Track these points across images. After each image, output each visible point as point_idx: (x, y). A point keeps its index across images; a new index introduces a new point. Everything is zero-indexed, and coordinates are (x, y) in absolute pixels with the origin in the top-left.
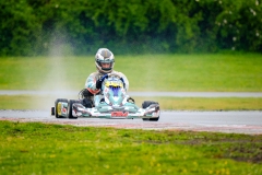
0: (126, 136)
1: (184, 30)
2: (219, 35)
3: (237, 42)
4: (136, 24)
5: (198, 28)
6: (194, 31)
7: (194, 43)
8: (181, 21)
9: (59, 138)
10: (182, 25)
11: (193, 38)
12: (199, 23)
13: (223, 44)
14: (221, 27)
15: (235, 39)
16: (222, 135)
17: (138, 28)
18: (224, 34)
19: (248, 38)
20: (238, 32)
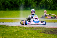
0: (21, 28)
1: (33, 5)
2: (41, 6)
6: (35, 5)
8: (32, 3)
9: (6, 28)
11: (35, 7)
14: (41, 4)
15: (44, 7)
16: (41, 28)
18: (42, 6)
19: (47, 7)
20: (45, 5)
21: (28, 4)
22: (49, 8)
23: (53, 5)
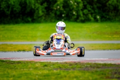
1: (38, 12)
2: (56, 14)
3: (64, 17)
4: (15, 9)
5: (45, 10)
6: (43, 12)
7: (43, 18)
8: (37, 7)
10: (37, 9)
11: (43, 15)
12: (46, 8)
13: (58, 18)
15: (63, 15)
17: (15, 11)
18: (58, 13)
19: (70, 14)
20: (65, 12)
21: (28, 10)
22: (75, 17)
23: (82, 10)
